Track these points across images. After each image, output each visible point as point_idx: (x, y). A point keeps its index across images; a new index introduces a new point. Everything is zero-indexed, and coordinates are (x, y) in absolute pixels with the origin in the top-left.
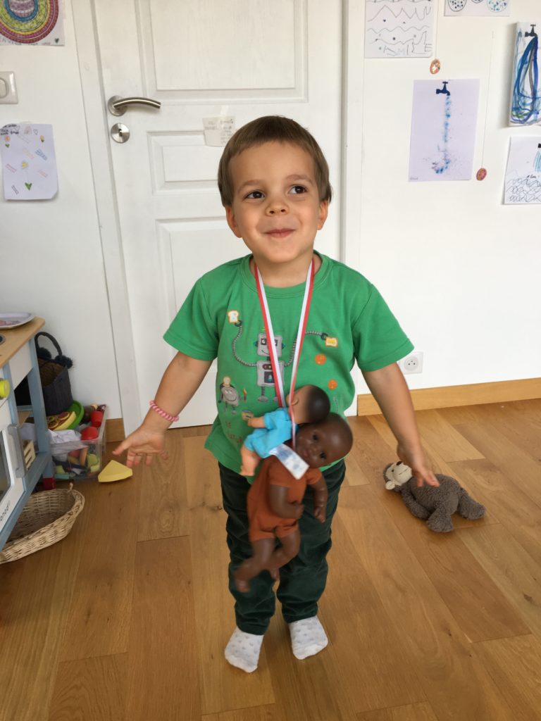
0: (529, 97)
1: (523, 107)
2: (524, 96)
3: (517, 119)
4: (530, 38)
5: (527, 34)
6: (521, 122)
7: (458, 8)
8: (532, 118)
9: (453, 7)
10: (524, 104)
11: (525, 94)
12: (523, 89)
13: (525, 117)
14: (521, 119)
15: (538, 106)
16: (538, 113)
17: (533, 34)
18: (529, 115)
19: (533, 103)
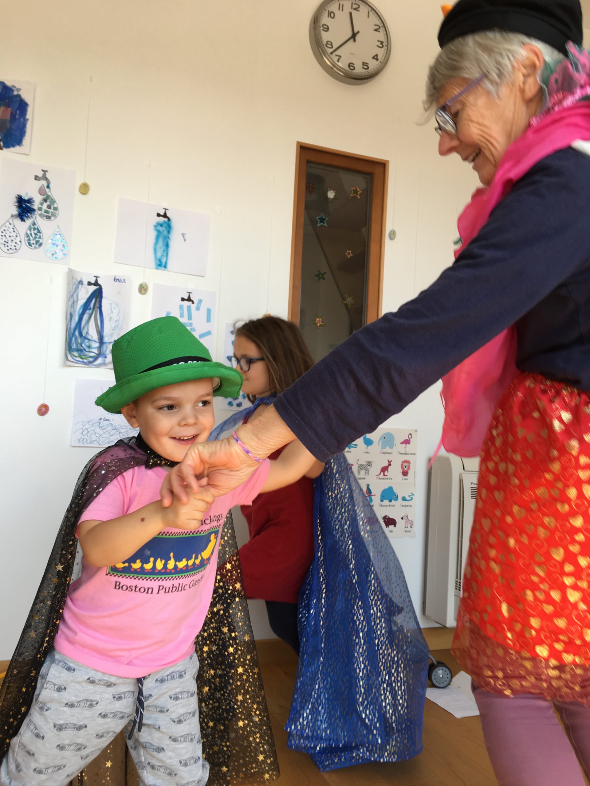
0: (95, 341)
1: (87, 350)
2: (89, 340)
3: (81, 360)
4: (93, 288)
5: (90, 284)
6: (85, 363)
7: (11, 251)
8: (100, 360)
9: (5, 249)
10: (89, 347)
11: (89, 337)
12: (87, 333)
13: (91, 359)
14: (85, 361)
15: (106, 351)
16: (106, 357)
17: (96, 284)
18: (96, 358)
19: (100, 348)
